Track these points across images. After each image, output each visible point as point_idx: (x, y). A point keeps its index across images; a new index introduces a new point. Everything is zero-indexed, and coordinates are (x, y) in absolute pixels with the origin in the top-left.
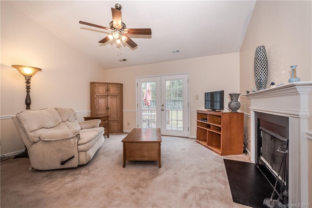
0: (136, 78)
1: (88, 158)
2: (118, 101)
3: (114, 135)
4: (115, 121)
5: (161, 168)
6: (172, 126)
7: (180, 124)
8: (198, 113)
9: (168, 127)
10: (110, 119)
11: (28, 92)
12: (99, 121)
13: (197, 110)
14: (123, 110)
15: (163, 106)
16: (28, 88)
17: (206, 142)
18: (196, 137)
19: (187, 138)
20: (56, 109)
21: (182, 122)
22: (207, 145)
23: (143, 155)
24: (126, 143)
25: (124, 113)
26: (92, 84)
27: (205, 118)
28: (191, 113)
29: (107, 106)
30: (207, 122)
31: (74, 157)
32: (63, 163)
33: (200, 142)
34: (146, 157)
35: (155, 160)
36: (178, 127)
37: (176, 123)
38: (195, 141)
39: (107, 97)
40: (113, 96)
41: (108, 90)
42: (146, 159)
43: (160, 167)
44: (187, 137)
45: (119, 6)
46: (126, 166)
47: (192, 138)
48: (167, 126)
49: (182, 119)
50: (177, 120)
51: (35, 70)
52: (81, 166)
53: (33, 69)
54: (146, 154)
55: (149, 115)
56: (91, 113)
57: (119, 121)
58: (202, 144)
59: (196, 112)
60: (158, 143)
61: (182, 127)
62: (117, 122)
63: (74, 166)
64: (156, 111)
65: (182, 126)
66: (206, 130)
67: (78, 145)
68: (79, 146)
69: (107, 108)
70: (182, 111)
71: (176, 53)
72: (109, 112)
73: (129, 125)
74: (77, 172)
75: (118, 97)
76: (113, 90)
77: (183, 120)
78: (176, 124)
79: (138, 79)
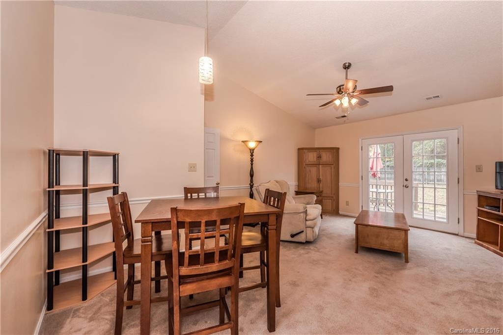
0: (360, 140)
1: (314, 235)
2: (333, 170)
3: (328, 216)
4: (329, 198)
5: (409, 264)
6: (425, 214)
7: (442, 212)
8: (480, 197)
9: (417, 214)
10: (324, 195)
11: (252, 164)
12: (315, 197)
13: (477, 191)
14: (340, 184)
15: (406, 180)
16: (252, 160)
17: (498, 245)
18: (475, 235)
19: (457, 235)
20: (277, 182)
21: (444, 209)
22: (499, 251)
23: (381, 243)
24: (359, 226)
25: (340, 188)
26: (300, 150)
27: (496, 205)
28: (464, 194)
29: (318, 177)
30: (499, 212)
31: (303, 231)
32: (293, 236)
33: (484, 244)
34: (387, 246)
35: (399, 252)
36: (436, 216)
37: (432, 209)
38: (474, 242)
39: (318, 166)
40: (326, 164)
41: (319, 157)
42: (386, 249)
43: (407, 261)
44: (457, 233)
45: (347, 65)
46: (359, 252)
47: (467, 236)
48: (415, 212)
49: (445, 202)
50: (435, 204)
51: (257, 143)
52: (308, 243)
53: (256, 143)
54: (386, 242)
55: (373, 192)
56: (298, 185)
57: (334, 198)
58: (488, 248)
59: (476, 194)
60: (404, 231)
61: (446, 217)
62: (331, 199)
63: (303, 241)
64: (393, 187)
65: (445, 215)
66: (498, 225)
67: (306, 220)
68: (307, 222)
69: (319, 181)
70: (445, 190)
71: (434, 99)
72: (321, 185)
73: (347, 205)
74: (306, 247)
75: (332, 166)
76: (326, 157)
77: (448, 205)
78: (431, 211)
79: (363, 140)
